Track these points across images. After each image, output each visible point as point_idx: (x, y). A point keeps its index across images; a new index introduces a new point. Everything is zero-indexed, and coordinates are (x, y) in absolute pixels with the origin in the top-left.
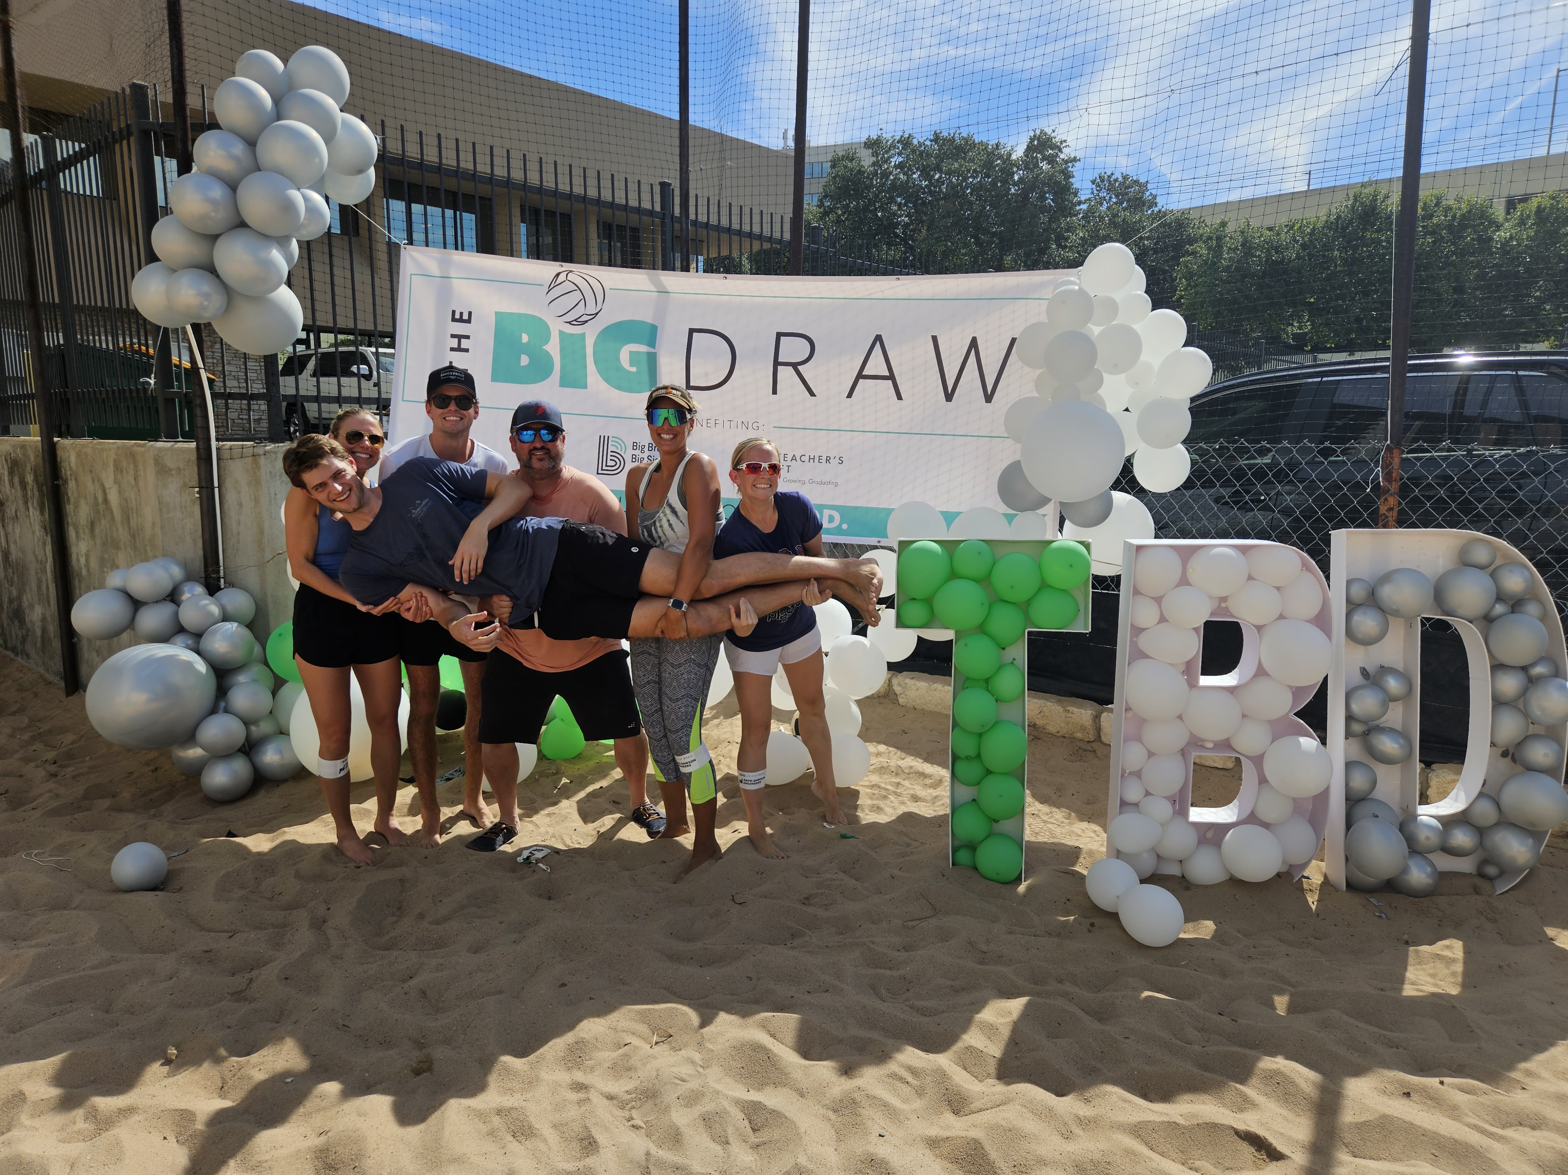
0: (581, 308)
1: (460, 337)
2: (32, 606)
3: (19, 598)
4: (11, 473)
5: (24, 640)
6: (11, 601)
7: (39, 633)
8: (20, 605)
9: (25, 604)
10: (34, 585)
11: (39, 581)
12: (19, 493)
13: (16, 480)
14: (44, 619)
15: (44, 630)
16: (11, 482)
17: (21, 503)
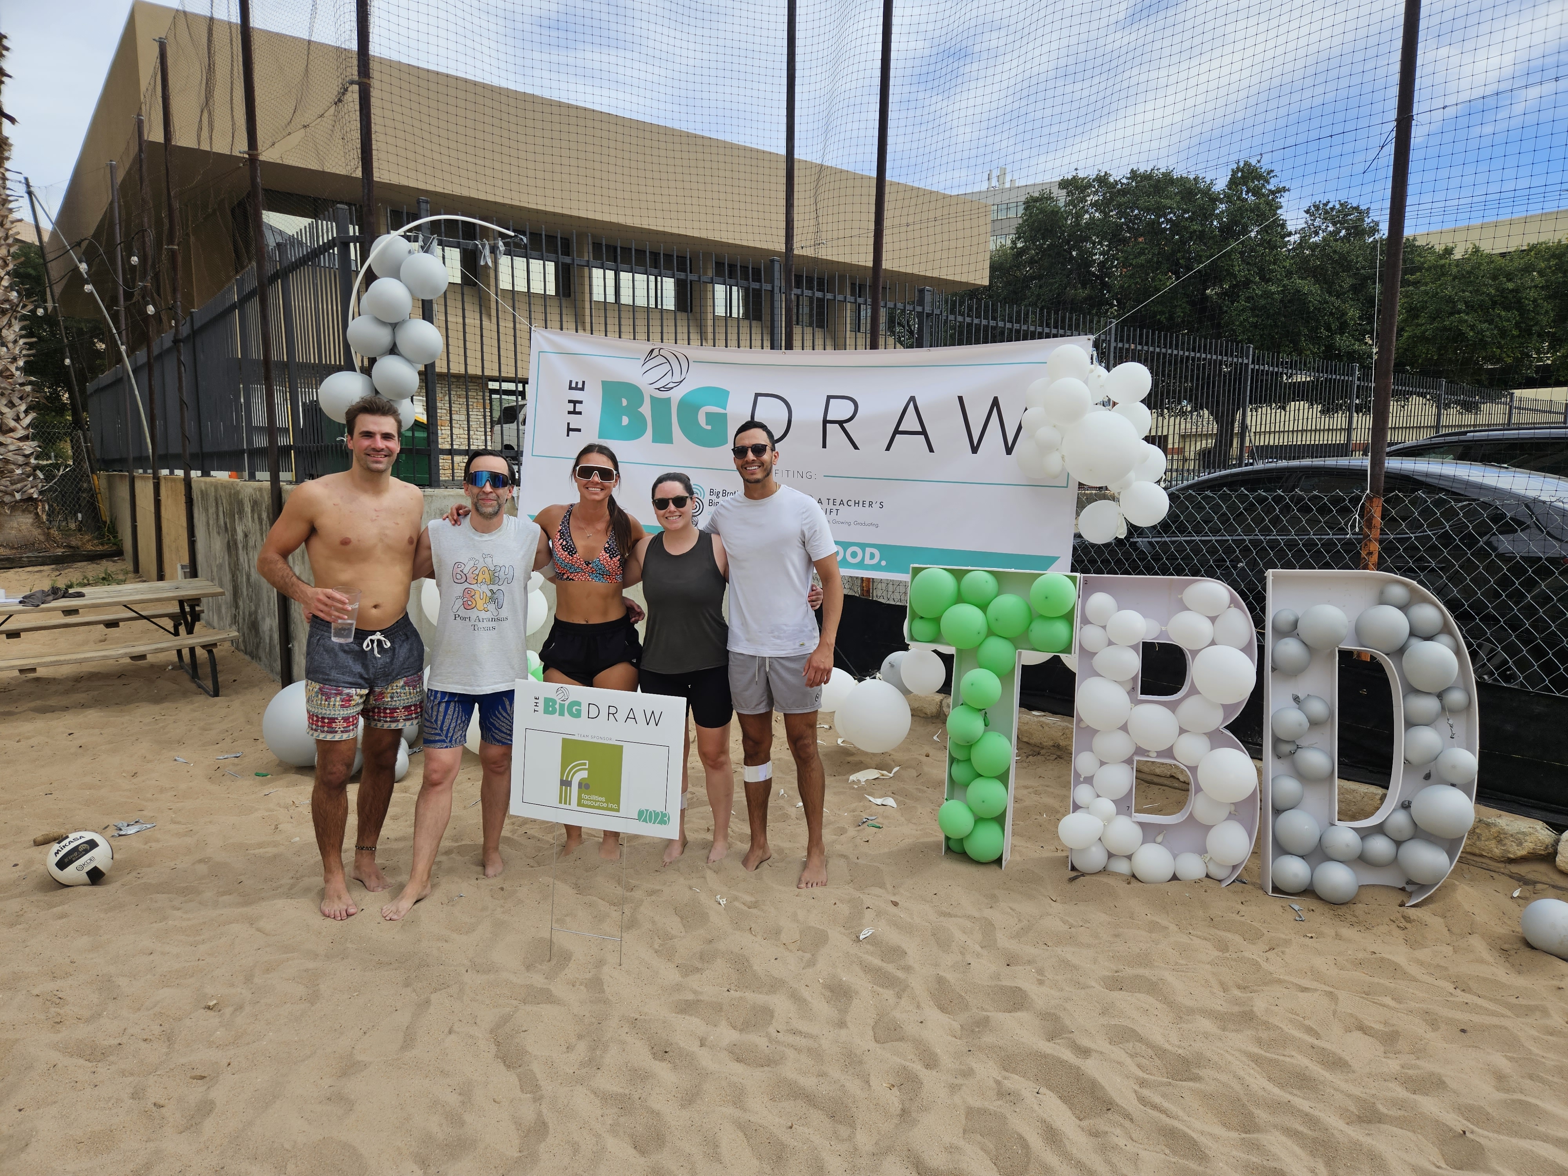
0: (668, 377)
1: (575, 402)
2: (264, 619)
3: (256, 612)
4: (253, 511)
5: (258, 646)
6: (250, 615)
7: (267, 641)
8: (256, 618)
9: (259, 617)
10: (265, 601)
11: (269, 597)
12: (258, 527)
13: (256, 516)
14: (271, 630)
15: (271, 637)
16: (253, 517)
17: (258, 535)
